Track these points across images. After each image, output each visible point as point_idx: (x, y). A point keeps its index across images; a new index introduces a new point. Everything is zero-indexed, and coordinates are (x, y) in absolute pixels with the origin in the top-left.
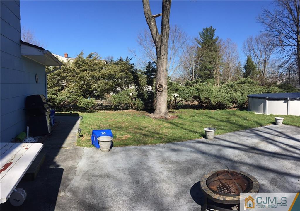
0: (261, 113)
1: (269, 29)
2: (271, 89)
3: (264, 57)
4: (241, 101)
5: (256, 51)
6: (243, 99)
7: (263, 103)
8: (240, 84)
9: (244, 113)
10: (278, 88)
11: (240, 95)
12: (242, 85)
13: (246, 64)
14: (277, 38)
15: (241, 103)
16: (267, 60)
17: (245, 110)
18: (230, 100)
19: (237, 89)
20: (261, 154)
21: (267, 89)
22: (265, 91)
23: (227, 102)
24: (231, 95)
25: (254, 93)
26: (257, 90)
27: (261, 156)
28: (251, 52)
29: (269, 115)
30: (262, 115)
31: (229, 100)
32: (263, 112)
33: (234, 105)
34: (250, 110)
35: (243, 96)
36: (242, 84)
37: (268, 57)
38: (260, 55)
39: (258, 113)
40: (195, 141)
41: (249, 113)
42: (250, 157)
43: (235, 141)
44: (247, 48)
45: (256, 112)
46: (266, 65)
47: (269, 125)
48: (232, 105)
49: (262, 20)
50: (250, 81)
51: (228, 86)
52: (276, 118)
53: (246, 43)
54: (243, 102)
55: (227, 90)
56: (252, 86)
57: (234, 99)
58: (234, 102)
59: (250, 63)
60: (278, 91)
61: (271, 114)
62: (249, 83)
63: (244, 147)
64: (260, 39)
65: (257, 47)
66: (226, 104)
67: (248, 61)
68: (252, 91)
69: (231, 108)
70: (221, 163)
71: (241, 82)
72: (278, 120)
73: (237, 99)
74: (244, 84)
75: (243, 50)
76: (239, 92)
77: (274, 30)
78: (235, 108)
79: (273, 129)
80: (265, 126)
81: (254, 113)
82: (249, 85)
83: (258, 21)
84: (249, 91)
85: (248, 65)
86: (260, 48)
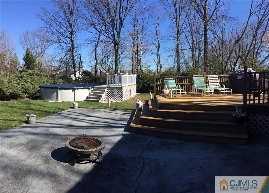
0: (54, 101)
1: (47, 26)
2: (56, 81)
3: (40, 51)
4: (32, 91)
5: (32, 45)
6: (34, 89)
7: (55, 93)
8: (29, 76)
9: (38, 101)
10: (61, 79)
11: (31, 86)
12: (31, 77)
13: (26, 56)
14: (55, 35)
15: (32, 93)
16: (43, 54)
17: (38, 99)
18: (23, 91)
19: (27, 80)
20: (80, 128)
21: (52, 80)
22: (51, 82)
23: (20, 93)
24: (23, 86)
25: (43, 84)
26: (45, 81)
27: (80, 129)
28: (28, 45)
29: (61, 102)
30: (55, 102)
31: (21, 91)
32: (56, 100)
33: (26, 95)
34: (43, 99)
35: (34, 86)
36: (31, 75)
37: (44, 51)
38: (36, 48)
39: (51, 101)
40: (19, 127)
41: (44, 101)
42: (74, 131)
43: (53, 122)
44: (24, 41)
45: (50, 100)
46: (42, 58)
47: (68, 109)
48: (25, 95)
49: (41, 17)
50: (38, 73)
51: (17, 77)
52: (73, 103)
53: (22, 36)
54: (34, 92)
55: (17, 81)
56: (40, 77)
57: (26, 90)
58: (26, 93)
59: (30, 55)
60: (62, 82)
61: (63, 101)
62: (36, 75)
63: (64, 126)
64: (35, 33)
65: (33, 41)
66: (19, 95)
67: (28, 54)
68: (40, 82)
69: (23, 98)
70: (57, 138)
71: (29, 73)
72: (75, 105)
73: (29, 89)
74: (32, 75)
75: (20, 42)
76: (29, 83)
77: (52, 28)
78: (27, 97)
79: (74, 111)
80: (67, 110)
81: (48, 101)
82: (37, 76)
83: (38, 17)
84: (38, 82)
85: (28, 58)
86: (36, 43)
